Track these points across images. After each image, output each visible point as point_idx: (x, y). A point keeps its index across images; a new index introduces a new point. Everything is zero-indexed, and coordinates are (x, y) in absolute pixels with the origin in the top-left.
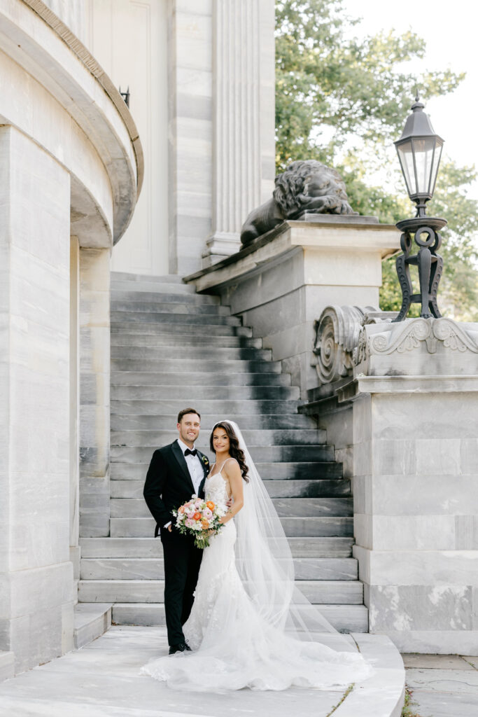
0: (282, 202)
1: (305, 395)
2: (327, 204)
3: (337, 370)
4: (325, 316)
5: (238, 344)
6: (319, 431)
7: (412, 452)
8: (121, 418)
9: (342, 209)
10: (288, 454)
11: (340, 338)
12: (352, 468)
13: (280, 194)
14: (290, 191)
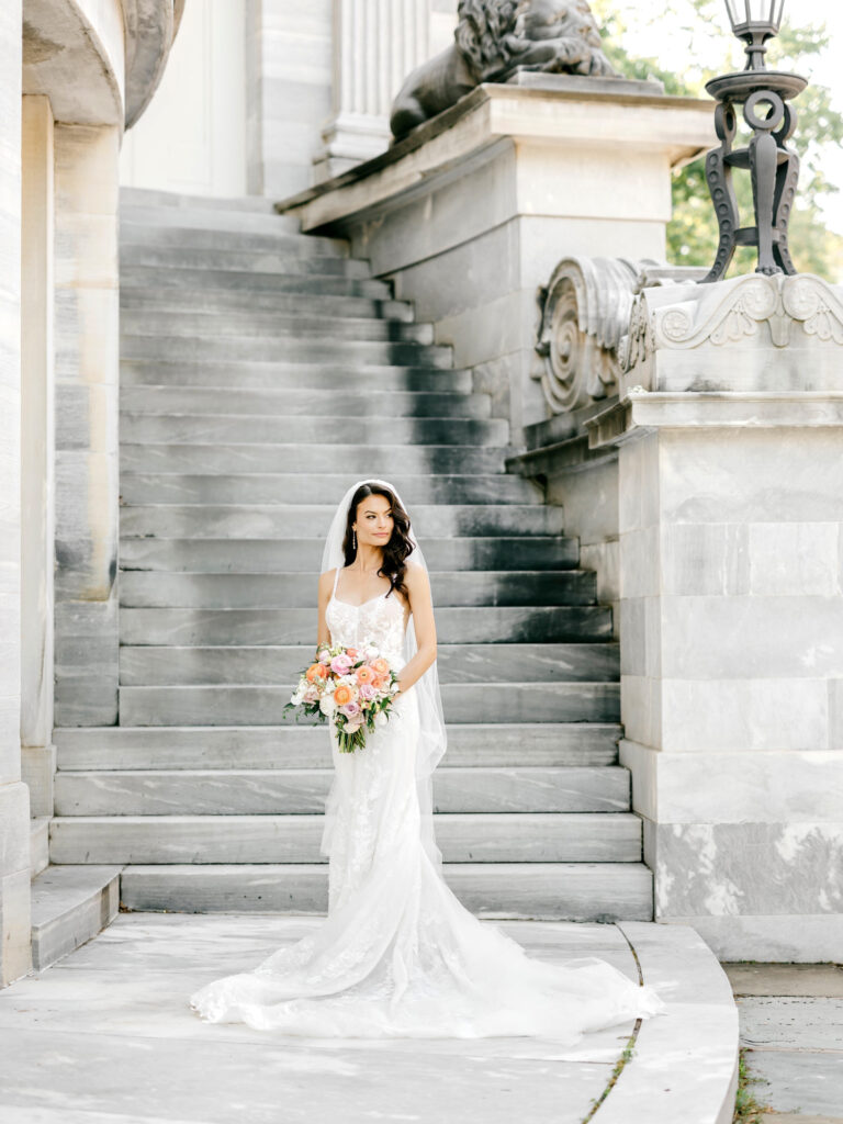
0: (474, 50)
1: (519, 437)
2: (561, 54)
3: (585, 385)
4: (559, 278)
5: (386, 335)
6: (549, 508)
7: (741, 550)
8: (144, 480)
9: (592, 65)
10: (486, 555)
11: (590, 322)
12: (616, 582)
13: (468, 34)
14: (489, 29)
